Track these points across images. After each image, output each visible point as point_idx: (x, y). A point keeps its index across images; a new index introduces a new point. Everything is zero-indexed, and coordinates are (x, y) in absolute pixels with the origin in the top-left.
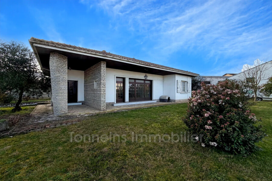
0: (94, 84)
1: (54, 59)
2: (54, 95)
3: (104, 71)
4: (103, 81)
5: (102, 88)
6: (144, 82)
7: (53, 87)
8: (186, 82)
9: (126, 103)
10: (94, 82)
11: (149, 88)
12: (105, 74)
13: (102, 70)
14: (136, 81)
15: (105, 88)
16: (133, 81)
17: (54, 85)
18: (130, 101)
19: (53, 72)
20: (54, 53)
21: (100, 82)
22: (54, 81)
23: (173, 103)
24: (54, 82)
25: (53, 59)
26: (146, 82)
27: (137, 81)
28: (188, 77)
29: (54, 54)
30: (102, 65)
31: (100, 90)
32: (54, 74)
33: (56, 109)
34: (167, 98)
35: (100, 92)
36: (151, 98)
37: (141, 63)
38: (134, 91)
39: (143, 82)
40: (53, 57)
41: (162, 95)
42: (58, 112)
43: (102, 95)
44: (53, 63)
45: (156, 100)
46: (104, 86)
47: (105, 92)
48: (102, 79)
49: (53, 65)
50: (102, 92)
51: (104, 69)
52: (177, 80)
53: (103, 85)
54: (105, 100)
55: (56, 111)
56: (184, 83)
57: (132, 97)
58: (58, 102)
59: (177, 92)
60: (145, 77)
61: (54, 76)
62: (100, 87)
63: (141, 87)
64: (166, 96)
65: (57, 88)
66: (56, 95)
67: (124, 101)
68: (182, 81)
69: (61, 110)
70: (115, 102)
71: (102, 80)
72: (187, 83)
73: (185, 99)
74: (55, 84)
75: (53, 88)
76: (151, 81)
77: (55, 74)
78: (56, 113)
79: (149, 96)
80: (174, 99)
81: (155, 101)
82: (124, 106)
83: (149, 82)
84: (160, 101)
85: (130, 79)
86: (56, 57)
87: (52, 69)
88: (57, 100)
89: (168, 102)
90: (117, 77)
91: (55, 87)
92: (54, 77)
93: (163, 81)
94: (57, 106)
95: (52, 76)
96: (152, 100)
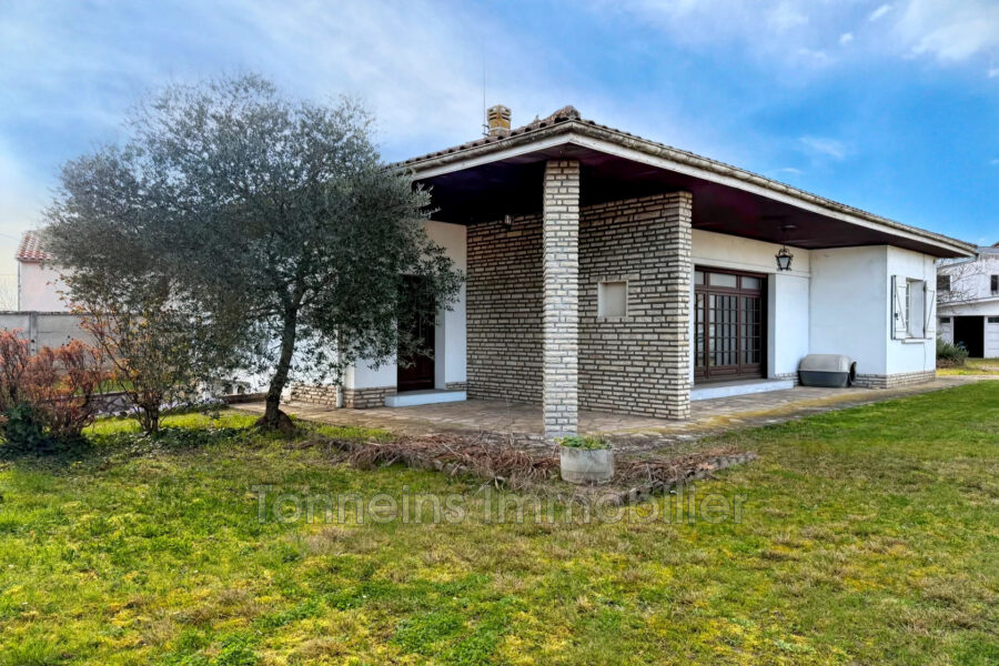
0: (591, 298)
1: (570, 190)
2: (556, 346)
5: (679, 319)
6: (739, 283)
7: (554, 313)
8: (920, 286)
10: (600, 286)
13: (680, 236)
14: (709, 282)
16: (700, 279)
17: (563, 307)
19: (559, 249)
20: (564, 164)
21: (661, 289)
22: (562, 289)
23: (878, 390)
24: (560, 293)
25: (564, 190)
26: (744, 283)
27: (714, 280)
28: (926, 258)
29: (568, 167)
31: (667, 327)
32: (564, 256)
33: (560, 408)
34: (846, 369)
35: (666, 336)
36: (762, 369)
39: (733, 282)
40: (562, 181)
41: (808, 352)
43: (680, 349)
44: (564, 209)
48: (680, 275)
49: (564, 216)
50: (680, 336)
52: (893, 277)
55: (560, 421)
59: (893, 338)
60: (783, 262)
61: (562, 263)
62: (667, 312)
64: (837, 358)
68: (907, 279)
71: (680, 281)
72: (925, 289)
73: (915, 371)
74: (566, 299)
75: (556, 319)
76: (763, 281)
80: (881, 373)
84: (800, 384)
86: (576, 183)
87: (559, 234)
89: (849, 385)
91: (564, 313)
92: (564, 271)
93: (810, 278)
94: (564, 395)
95: (555, 264)
96: (769, 375)
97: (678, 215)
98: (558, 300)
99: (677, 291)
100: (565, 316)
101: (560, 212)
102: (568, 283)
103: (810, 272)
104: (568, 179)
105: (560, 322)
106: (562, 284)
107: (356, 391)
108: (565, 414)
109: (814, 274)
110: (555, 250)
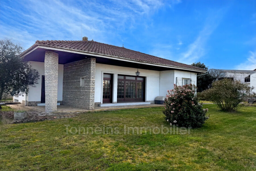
0: (79, 81)
1: (50, 57)
2: (47, 92)
3: (94, 68)
4: (93, 78)
5: (91, 86)
6: (136, 79)
7: (47, 84)
9: (114, 103)
10: (81, 79)
11: (142, 86)
12: (95, 72)
13: (91, 67)
14: (125, 78)
15: (94, 86)
16: (122, 78)
18: (118, 101)
19: (47, 70)
20: (49, 52)
21: (88, 79)
22: (48, 79)
24: (48, 80)
25: (48, 57)
26: (138, 79)
27: (127, 78)
28: (191, 73)
29: (50, 52)
30: (92, 62)
31: (89, 88)
32: (48, 72)
33: (48, 106)
35: (89, 90)
36: (144, 100)
37: (132, 60)
38: (123, 90)
39: (134, 78)
40: (48, 55)
41: (159, 96)
42: (50, 109)
43: (91, 93)
44: (48, 61)
45: (150, 101)
46: (93, 84)
47: (94, 90)
48: (91, 76)
49: (48, 63)
50: (91, 90)
51: (94, 66)
52: (176, 78)
53: (92, 82)
54: (94, 98)
55: (48, 109)
56: (186, 81)
57: (121, 98)
58: (50, 99)
60: (137, 74)
61: (48, 73)
62: (89, 85)
63: (132, 85)
64: (162, 97)
65: (51, 86)
66: (50, 92)
67: (111, 101)
68: (182, 78)
69: (53, 108)
70: (102, 103)
71: (91, 78)
72: (191, 81)
74: (49, 81)
75: (47, 86)
76: (144, 78)
77: (50, 72)
78: (48, 110)
79: (142, 97)
81: (149, 103)
82: (112, 107)
83: (141, 79)
84: (155, 103)
85: (119, 75)
86: (51, 56)
87: (47, 67)
88: (50, 97)
90: (104, 74)
92: (48, 75)
93: (160, 78)
94: (49, 103)
95: (47, 73)
96: (146, 101)
97: (91, 63)
98: (47, 81)
99: (90, 80)
100: (49, 85)
101: (47, 62)
102: (49, 78)
103: (160, 76)
104: (49, 55)
105: (48, 86)
106: (48, 78)
107: (28, 102)
108: (49, 107)
109: (161, 77)
110: (46, 70)
